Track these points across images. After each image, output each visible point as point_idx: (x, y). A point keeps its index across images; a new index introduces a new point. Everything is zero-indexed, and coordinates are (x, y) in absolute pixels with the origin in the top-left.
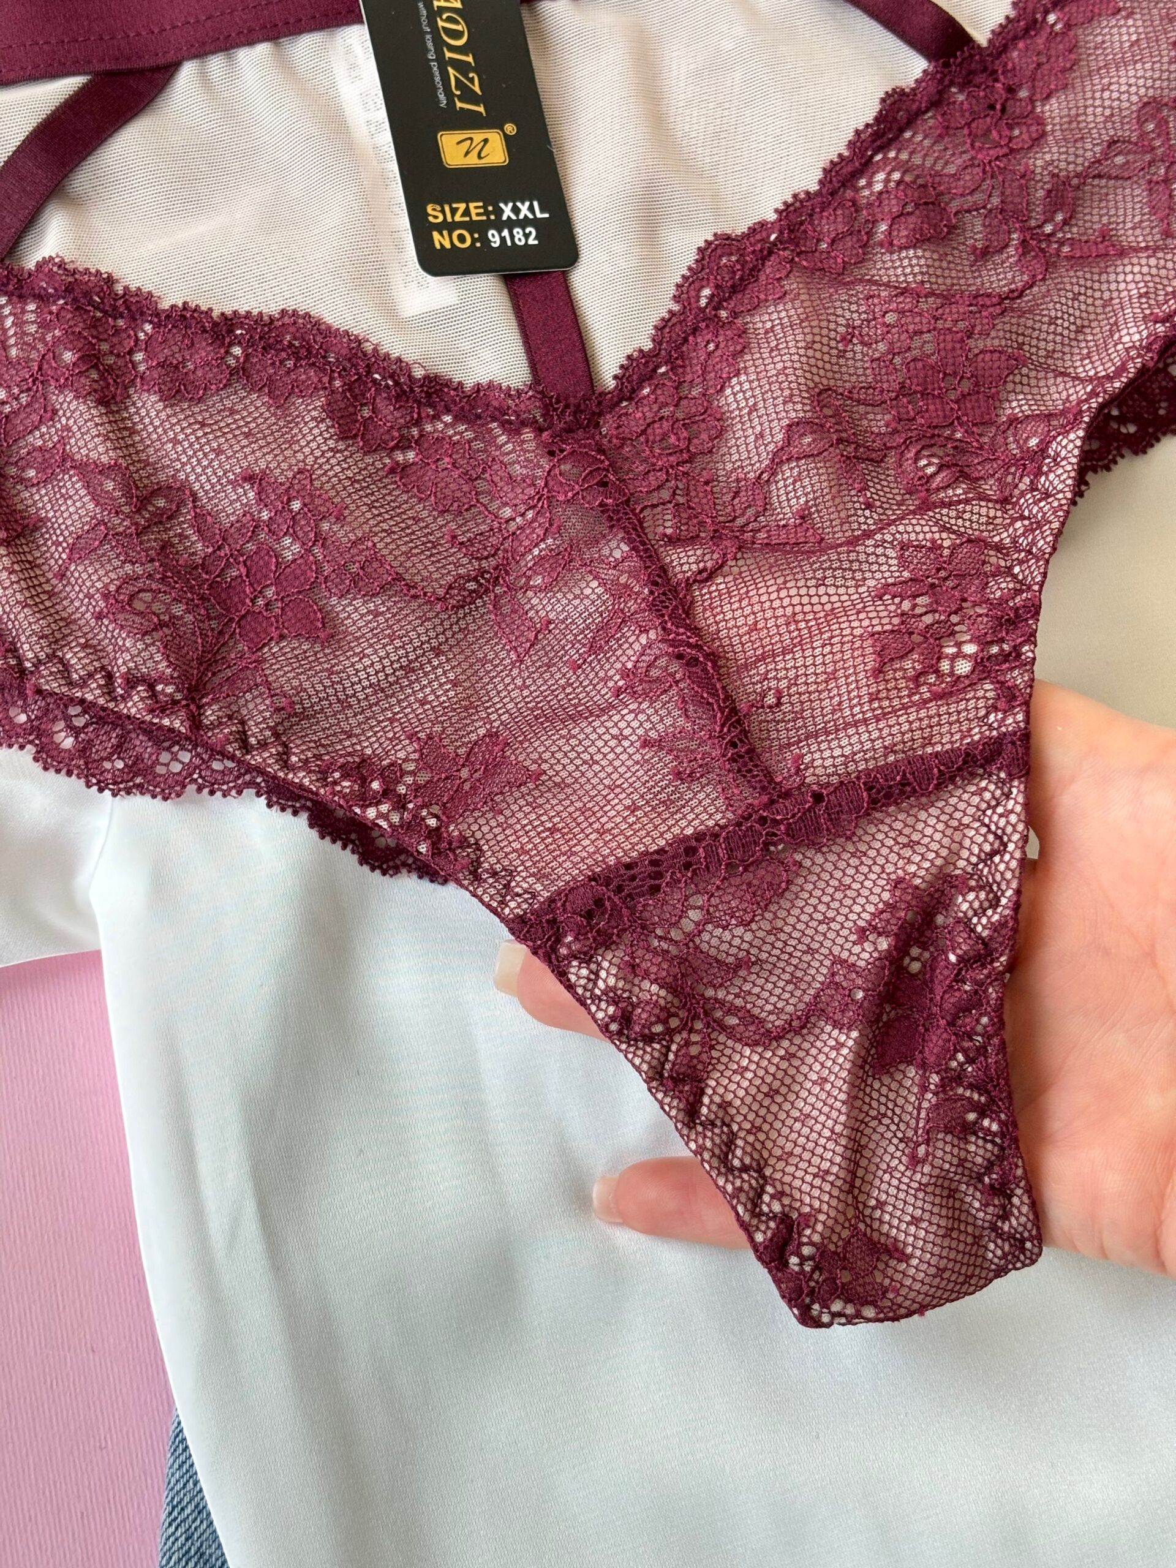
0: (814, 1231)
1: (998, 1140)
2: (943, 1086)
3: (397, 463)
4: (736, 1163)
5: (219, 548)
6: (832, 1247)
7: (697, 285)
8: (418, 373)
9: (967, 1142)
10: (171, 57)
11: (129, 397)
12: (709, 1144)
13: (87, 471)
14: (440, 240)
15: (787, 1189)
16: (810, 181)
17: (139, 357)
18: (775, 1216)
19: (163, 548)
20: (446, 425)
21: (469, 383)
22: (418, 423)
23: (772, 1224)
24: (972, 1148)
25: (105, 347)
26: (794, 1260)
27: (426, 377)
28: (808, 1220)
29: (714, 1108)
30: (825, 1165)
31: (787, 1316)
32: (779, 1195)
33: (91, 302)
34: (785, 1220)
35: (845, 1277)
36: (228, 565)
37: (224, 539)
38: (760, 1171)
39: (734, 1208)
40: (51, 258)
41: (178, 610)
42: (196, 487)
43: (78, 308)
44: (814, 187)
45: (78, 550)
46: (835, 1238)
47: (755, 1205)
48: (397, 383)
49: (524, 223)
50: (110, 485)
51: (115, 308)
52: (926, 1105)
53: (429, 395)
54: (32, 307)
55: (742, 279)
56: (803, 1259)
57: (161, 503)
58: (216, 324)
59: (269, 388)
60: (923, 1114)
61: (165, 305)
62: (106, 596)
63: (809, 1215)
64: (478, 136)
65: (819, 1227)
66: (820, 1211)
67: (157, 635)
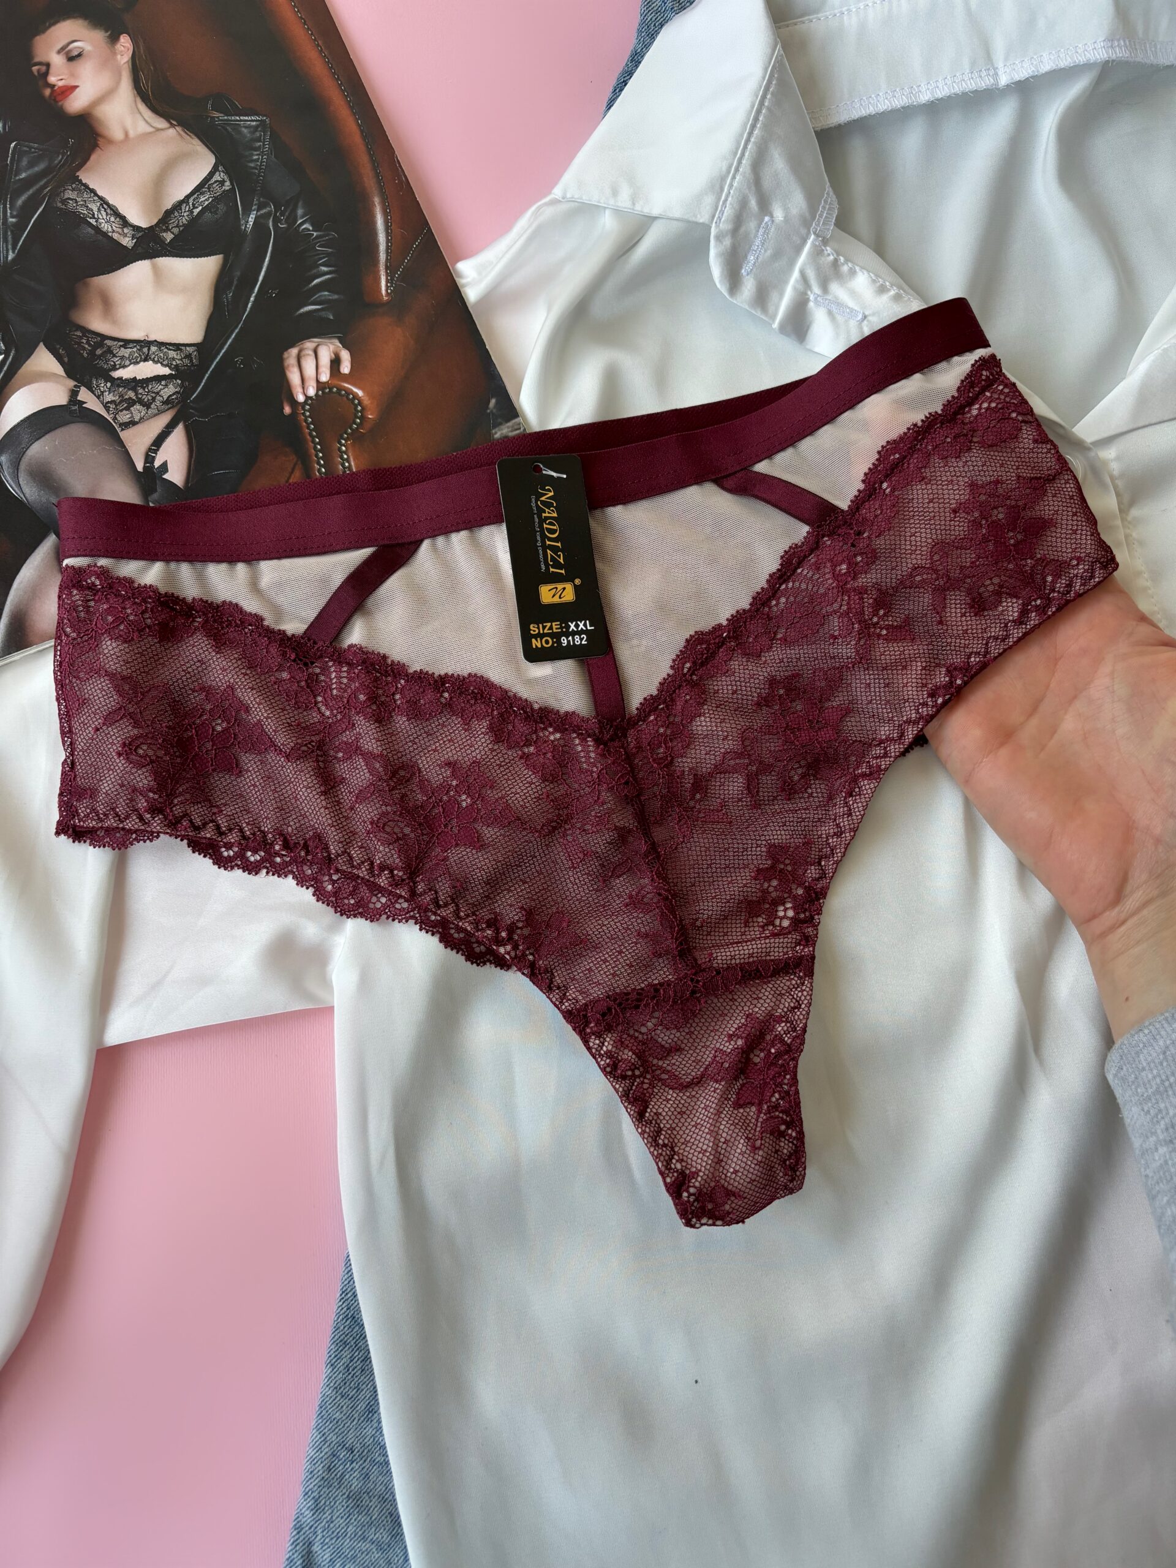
0: (697, 1180)
1: (795, 1142)
2: (768, 1112)
3: (524, 753)
4: (661, 1142)
5: (430, 797)
6: (705, 1190)
7: (683, 660)
8: (536, 706)
9: (780, 1141)
10: (418, 537)
11: (392, 717)
12: (647, 1130)
13: (368, 757)
14: (536, 643)
15: (685, 1159)
16: (745, 603)
17: (398, 697)
18: (677, 1171)
19: (402, 797)
20: (550, 733)
21: (562, 710)
22: (536, 732)
23: (675, 1174)
24: (782, 1144)
25: (380, 692)
26: (685, 1194)
27: (540, 708)
28: (695, 1174)
29: (652, 1114)
30: (705, 1147)
31: (679, 1222)
32: (681, 1161)
33: (374, 669)
34: (682, 1173)
35: (710, 1206)
36: (434, 807)
37: (433, 793)
38: (672, 1148)
39: (657, 1165)
40: (356, 645)
41: (407, 830)
42: (421, 766)
43: (368, 672)
44: (747, 607)
45: (361, 797)
46: (707, 1185)
47: (668, 1164)
48: (525, 712)
49: (580, 633)
50: (377, 765)
51: (386, 671)
52: (760, 1120)
53: (541, 718)
54: (345, 669)
55: (706, 658)
56: (690, 1195)
57: (402, 773)
58: (436, 681)
59: (462, 714)
60: (759, 1124)
61: (411, 671)
62: (372, 823)
63: (695, 1172)
64: (560, 586)
65: (699, 1179)
66: (700, 1171)
67: (396, 845)
